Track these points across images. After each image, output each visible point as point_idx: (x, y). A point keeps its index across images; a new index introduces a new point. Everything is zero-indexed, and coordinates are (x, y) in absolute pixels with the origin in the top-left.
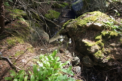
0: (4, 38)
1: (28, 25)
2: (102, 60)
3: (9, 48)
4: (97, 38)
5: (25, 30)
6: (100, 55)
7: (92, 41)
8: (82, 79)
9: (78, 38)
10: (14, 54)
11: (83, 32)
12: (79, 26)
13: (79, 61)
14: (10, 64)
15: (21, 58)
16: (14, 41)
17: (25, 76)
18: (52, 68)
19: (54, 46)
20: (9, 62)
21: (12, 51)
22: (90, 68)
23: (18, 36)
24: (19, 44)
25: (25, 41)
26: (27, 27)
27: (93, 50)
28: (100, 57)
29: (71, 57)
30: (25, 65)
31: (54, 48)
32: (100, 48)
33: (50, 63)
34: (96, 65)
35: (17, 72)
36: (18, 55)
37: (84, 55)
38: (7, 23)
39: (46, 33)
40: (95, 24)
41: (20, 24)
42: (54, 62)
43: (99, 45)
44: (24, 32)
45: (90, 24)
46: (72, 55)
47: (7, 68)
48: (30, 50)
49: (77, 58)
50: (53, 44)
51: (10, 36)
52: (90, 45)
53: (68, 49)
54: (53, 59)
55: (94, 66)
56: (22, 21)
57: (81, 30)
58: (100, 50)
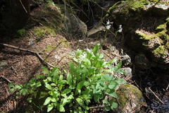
0: (31, 28)
1: (59, 12)
2: (165, 59)
3: (38, 40)
4: (158, 28)
5: (56, 18)
6: (162, 53)
7: (151, 32)
8: (132, 84)
9: (130, 28)
10: (44, 49)
11: (137, 20)
12: (131, 11)
13: (129, 61)
14: (40, 60)
15: (53, 53)
16: (42, 31)
17: (59, 75)
18: (93, 67)
19: (95, 40)
20: (39, 57)
21: (42, 45)
22: (145, 70)
23: (47, 25)
24: (49, 36)
25: (57, 32)
26: (58, 14)
27: (152, 45)
28: (162, 55)
29: (118, 54)
30: (59, 62)
31: (94, 43)
32: (162, 42)
33: (91, 61)
34: (154, 66)
35: (49, 69)
36: (49, 50)
37: (138, 53)
38: (32, 8)
39: (83, 23)
40: (156, 6)
41: (49, 9)
42: (96, 59)
43: (162, 38)
44: (55, 20)
45: (149, 6)
46: (120, 53)
47: (37, 64)
48: (63, 44)
49: (127, 56)
50: (94, 37)
51: (38, 25)
52: (147, 38)
53: (114, 45)
54: (94, 56)
55: (152, 68)
56: (51, 6)
57: (134, 16)
58: (162, 44)
